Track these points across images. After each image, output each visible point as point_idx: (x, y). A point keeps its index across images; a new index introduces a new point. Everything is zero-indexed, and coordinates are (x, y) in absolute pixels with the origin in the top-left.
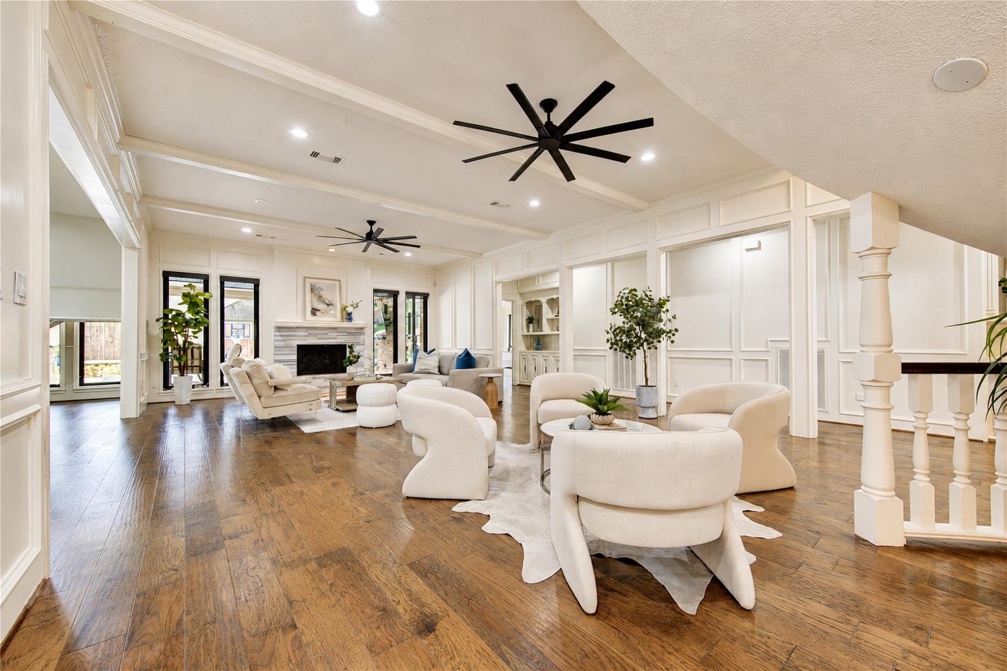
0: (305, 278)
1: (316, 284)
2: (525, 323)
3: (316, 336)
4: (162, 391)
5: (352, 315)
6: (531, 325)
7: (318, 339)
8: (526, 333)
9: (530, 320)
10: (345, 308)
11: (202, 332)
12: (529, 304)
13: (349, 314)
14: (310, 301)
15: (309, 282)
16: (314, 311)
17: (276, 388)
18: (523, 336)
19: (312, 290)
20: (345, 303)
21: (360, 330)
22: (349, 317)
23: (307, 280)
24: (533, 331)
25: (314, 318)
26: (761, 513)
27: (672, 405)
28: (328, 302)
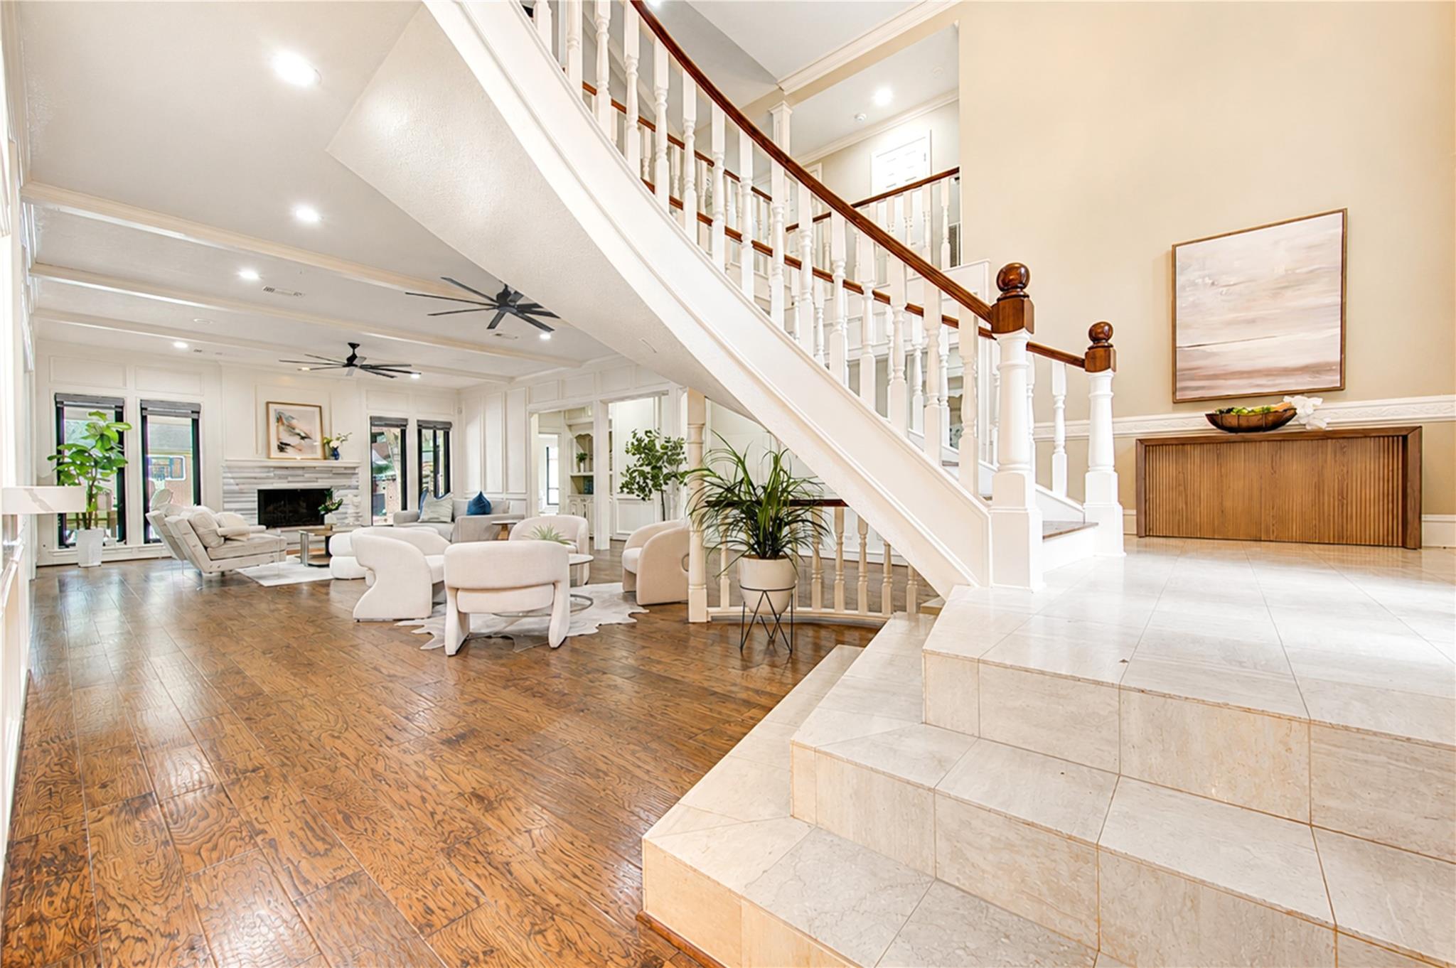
0: (268, 403)
1: (285, 412)
2: (575, 460)
3: (287, 478)
4: (56, 549)
5: (338, 450)
6: (582, 465)
7: (289, 482)
8: (576, 473)
9: (582, 458)
10: (328, 443)
11: (115, 475)
12: (579, 438)
13: (335, 449)
14: (277, 433)
15: (275, 410)
16: (282, 447)
17: (226, 539)
18: (572, 477)
19: (279, 419)
20: (327, 435)
21: (350, 472)
22: (335, 454)
23: (270, 405)
24: (585, 471)
25: (282, 455)
26: (647, 613)
27: (627, 543)
28: (303, 435)
